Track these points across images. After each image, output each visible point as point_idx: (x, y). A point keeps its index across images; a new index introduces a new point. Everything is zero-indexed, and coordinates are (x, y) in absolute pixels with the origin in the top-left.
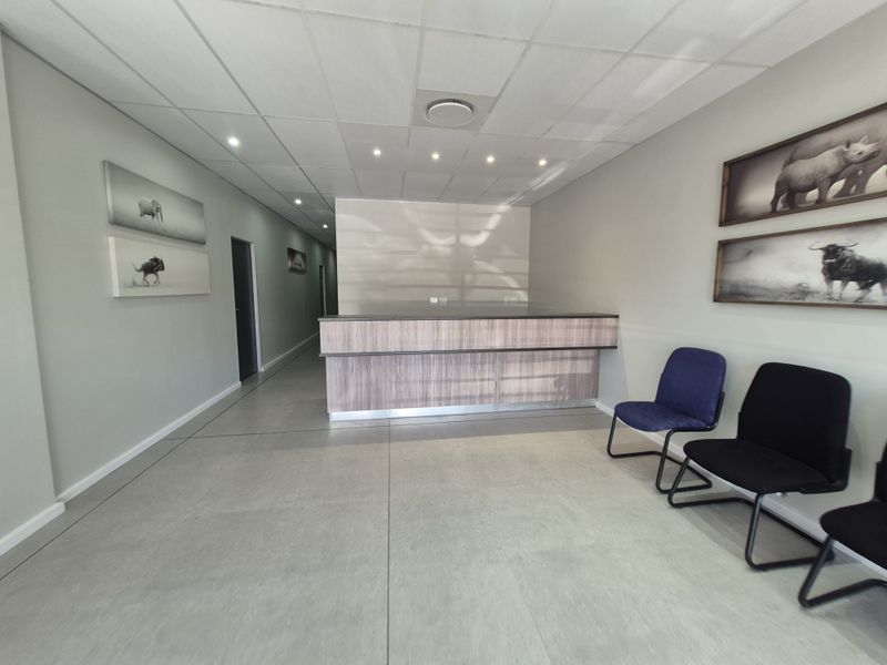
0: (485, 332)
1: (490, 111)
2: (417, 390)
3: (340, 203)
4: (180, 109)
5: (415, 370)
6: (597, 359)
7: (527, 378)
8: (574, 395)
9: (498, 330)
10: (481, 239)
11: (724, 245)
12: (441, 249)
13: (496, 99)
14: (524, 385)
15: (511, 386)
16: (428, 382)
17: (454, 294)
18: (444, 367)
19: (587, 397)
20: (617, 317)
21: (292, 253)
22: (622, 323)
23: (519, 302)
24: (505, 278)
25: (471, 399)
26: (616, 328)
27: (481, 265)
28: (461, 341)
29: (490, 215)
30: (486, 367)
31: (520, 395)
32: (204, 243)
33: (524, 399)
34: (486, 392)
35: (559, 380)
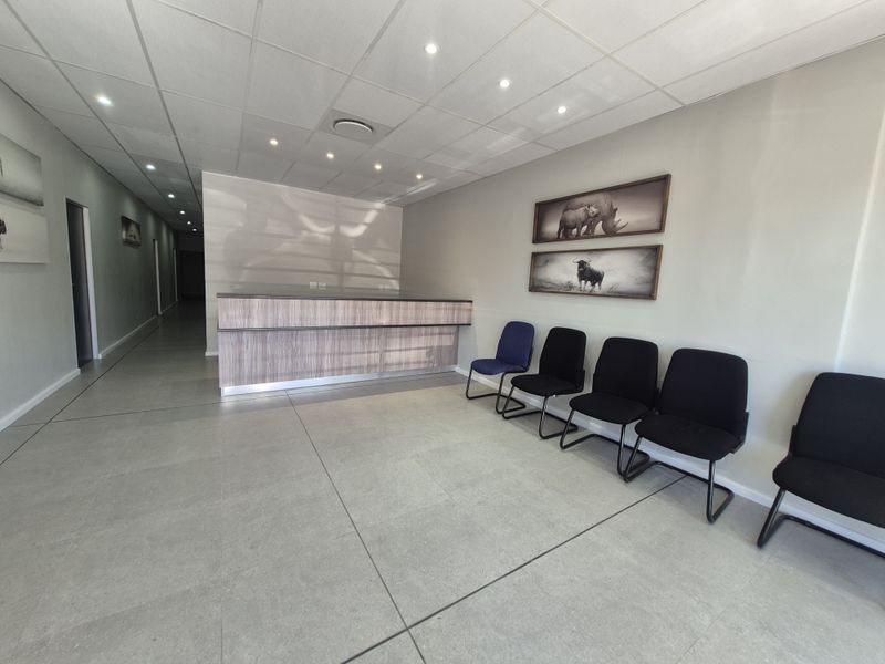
0: (374, 311)
1: (386, 135)
2: (312, 363)
3: (207, 176)
4: (53, 61)
5: (310, 345)
6: (457, 335)
7: (406, 350)
8: (440, 363)
9: (385, 310)
10: (359, 231)
11: (535, 256)
12: (322, 236)
13: (392, 130)
14: (403, 356)
15: (393, 357)
16: (323, 354)
17: (333, 280)
18: (337, 342)
19: (450, 364)
20: (471, 302)
21: (126, 222)
22: (475, 307)
23: (392, 290)
24: (379, 268)
25: (360, 369)
26: (471, 310)
27: (358, 254)
28: (355, 318)
29: (368, 210)
30: (373, 340)
31: (400, 364)
32: (42, 205)
33: (403, 367)
34: (372, 362)
35: (430, 350)
